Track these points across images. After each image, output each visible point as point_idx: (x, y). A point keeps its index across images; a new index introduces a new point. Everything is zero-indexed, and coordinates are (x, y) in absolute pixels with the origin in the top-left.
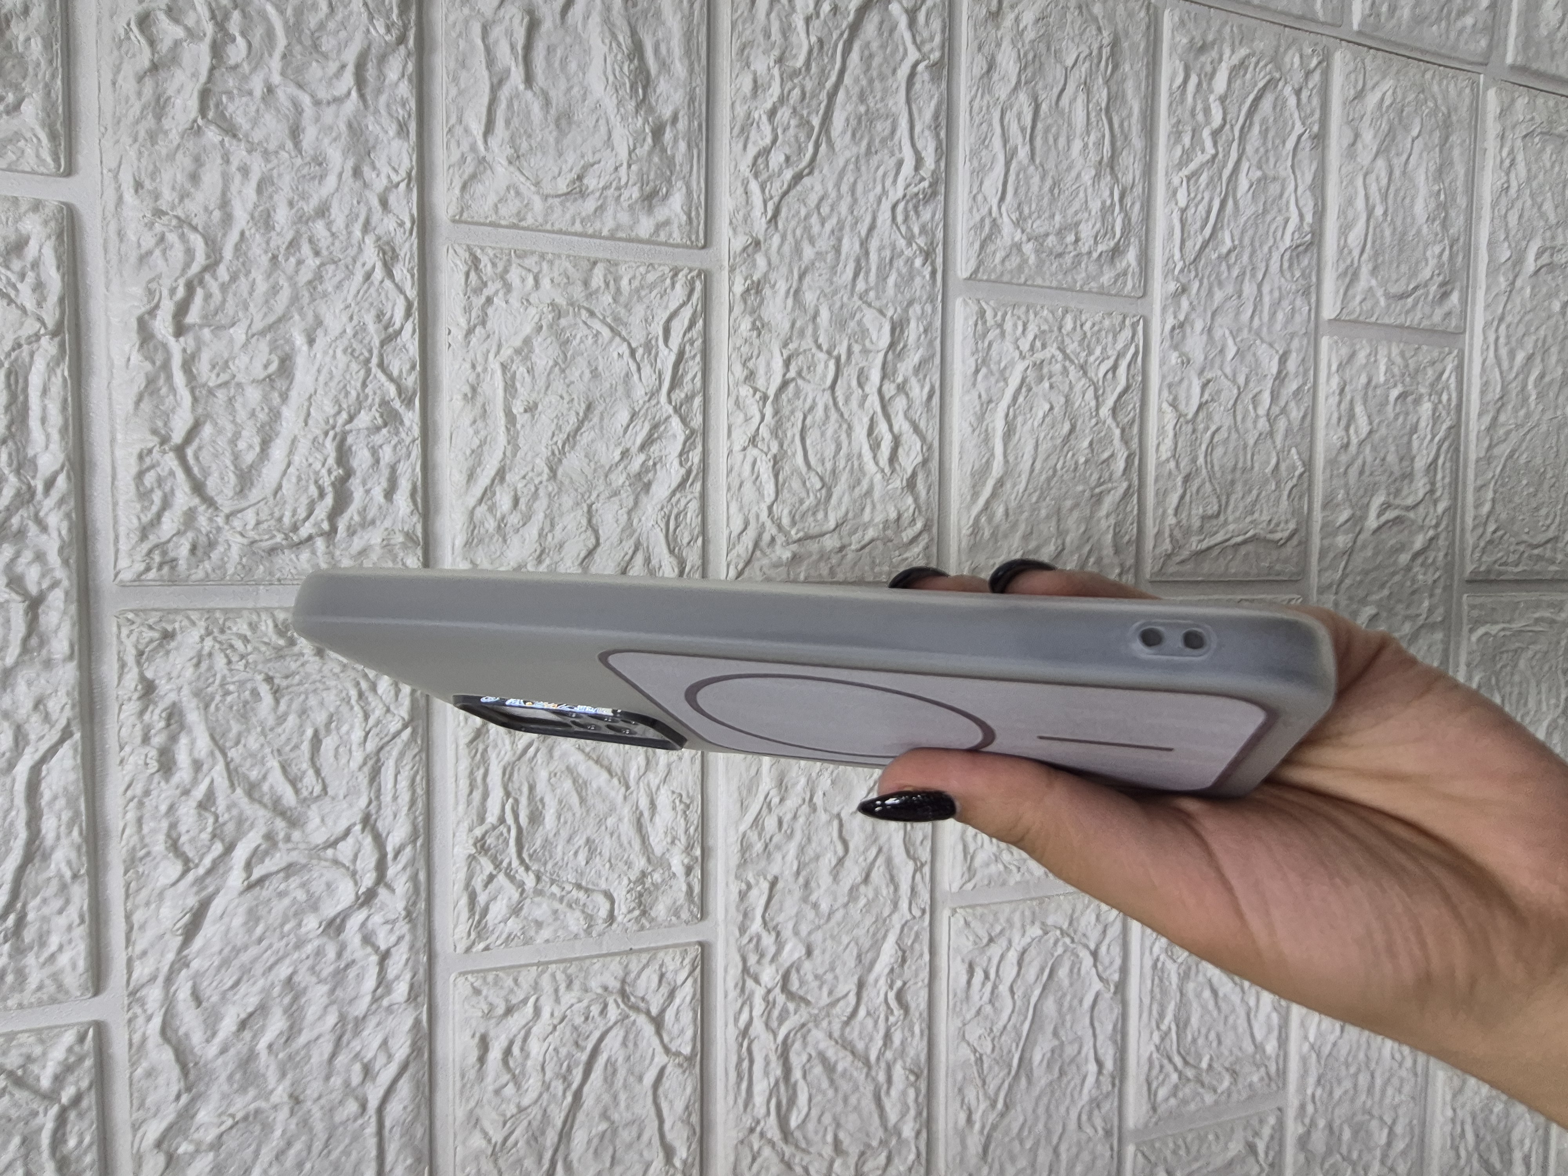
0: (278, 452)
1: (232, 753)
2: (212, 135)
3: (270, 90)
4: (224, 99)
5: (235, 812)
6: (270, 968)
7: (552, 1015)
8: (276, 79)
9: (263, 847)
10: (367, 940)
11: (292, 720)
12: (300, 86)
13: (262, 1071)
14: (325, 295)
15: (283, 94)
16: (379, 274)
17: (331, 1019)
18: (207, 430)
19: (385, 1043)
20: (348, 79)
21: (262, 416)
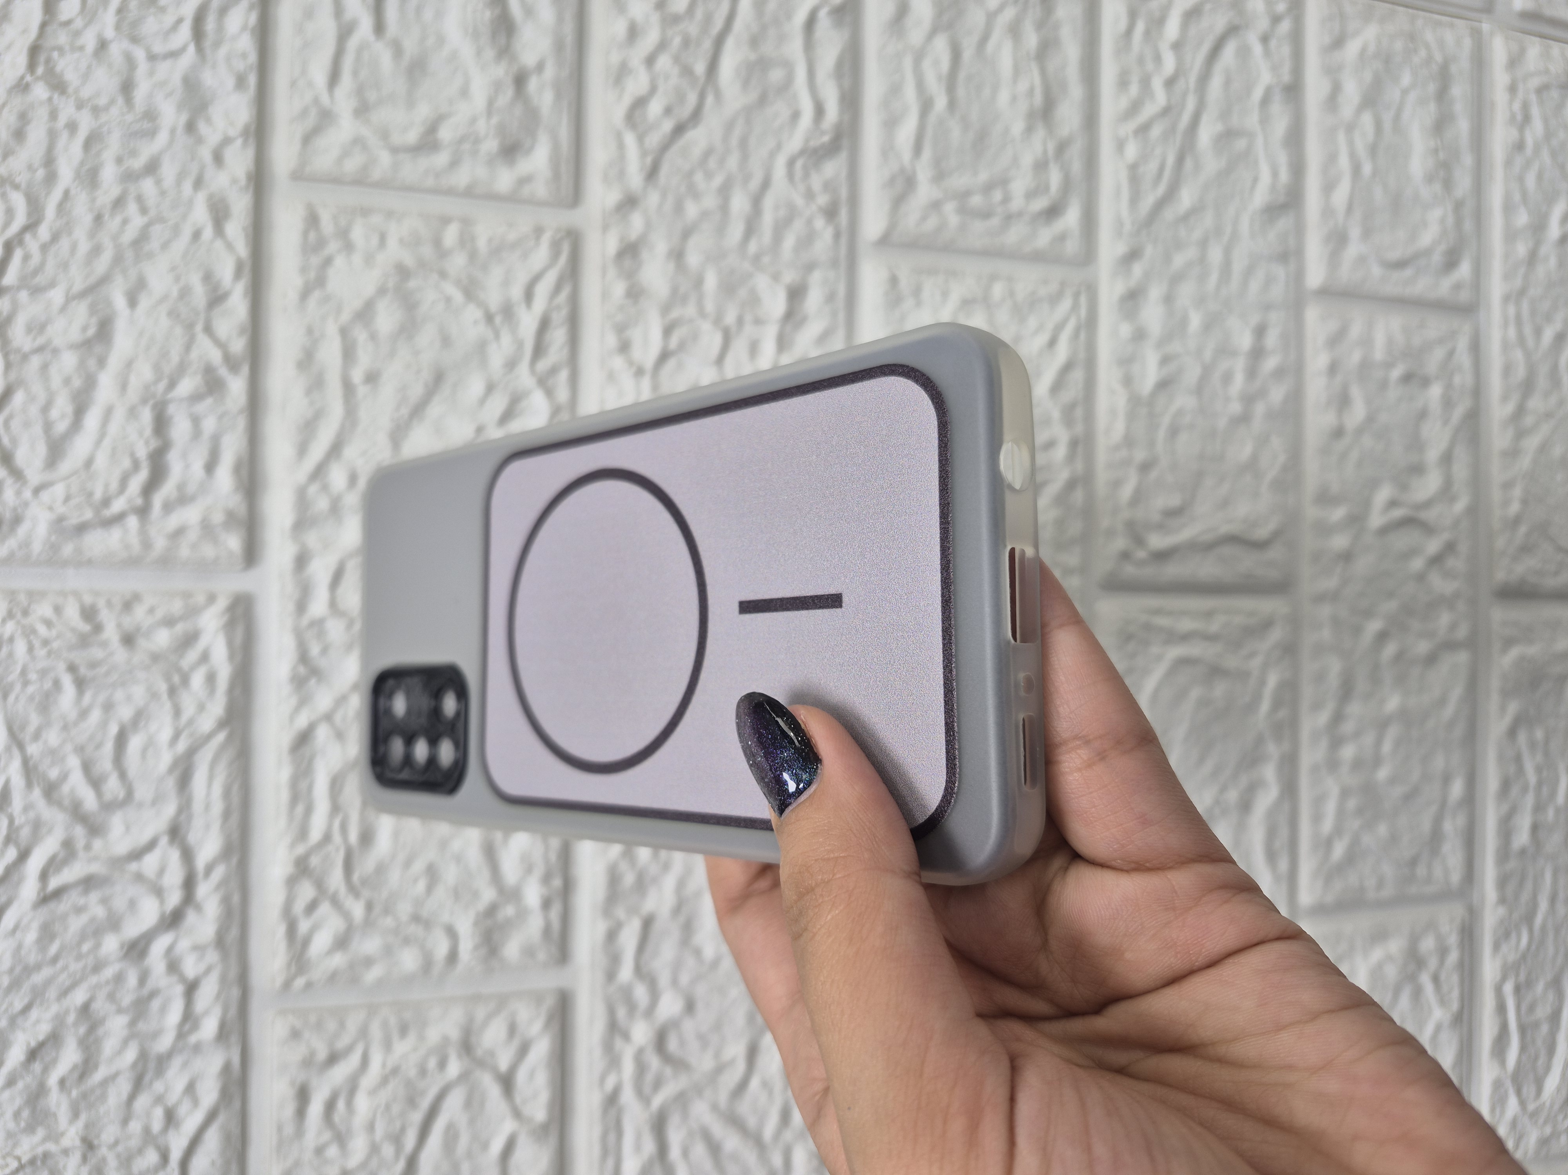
0: (92, 420)
1: (33, 749)
2: (40, 91)
3: (102, 45)
4: (55, 54)
5: (32, 815)
6: (65, 993)
7: (384, 1065)
8: (109, 33)
9: (62, 855)
10: (173, 966)
11: (96, 715)
12: (135, 40)
13: (53, 1108)
14: (150, 256)
15: (116, 50)
16: (208, 232)
17: (131, 1055)
18: (18, 398)
19: (190, 1089)
20: (185, 32)
21: (77, 383)
